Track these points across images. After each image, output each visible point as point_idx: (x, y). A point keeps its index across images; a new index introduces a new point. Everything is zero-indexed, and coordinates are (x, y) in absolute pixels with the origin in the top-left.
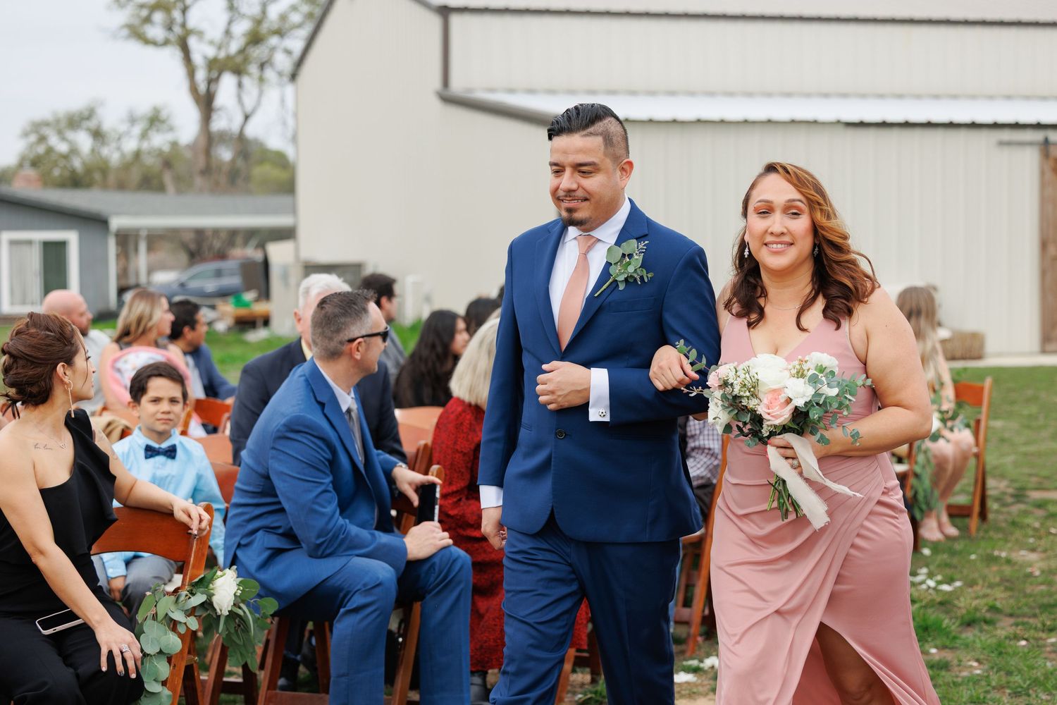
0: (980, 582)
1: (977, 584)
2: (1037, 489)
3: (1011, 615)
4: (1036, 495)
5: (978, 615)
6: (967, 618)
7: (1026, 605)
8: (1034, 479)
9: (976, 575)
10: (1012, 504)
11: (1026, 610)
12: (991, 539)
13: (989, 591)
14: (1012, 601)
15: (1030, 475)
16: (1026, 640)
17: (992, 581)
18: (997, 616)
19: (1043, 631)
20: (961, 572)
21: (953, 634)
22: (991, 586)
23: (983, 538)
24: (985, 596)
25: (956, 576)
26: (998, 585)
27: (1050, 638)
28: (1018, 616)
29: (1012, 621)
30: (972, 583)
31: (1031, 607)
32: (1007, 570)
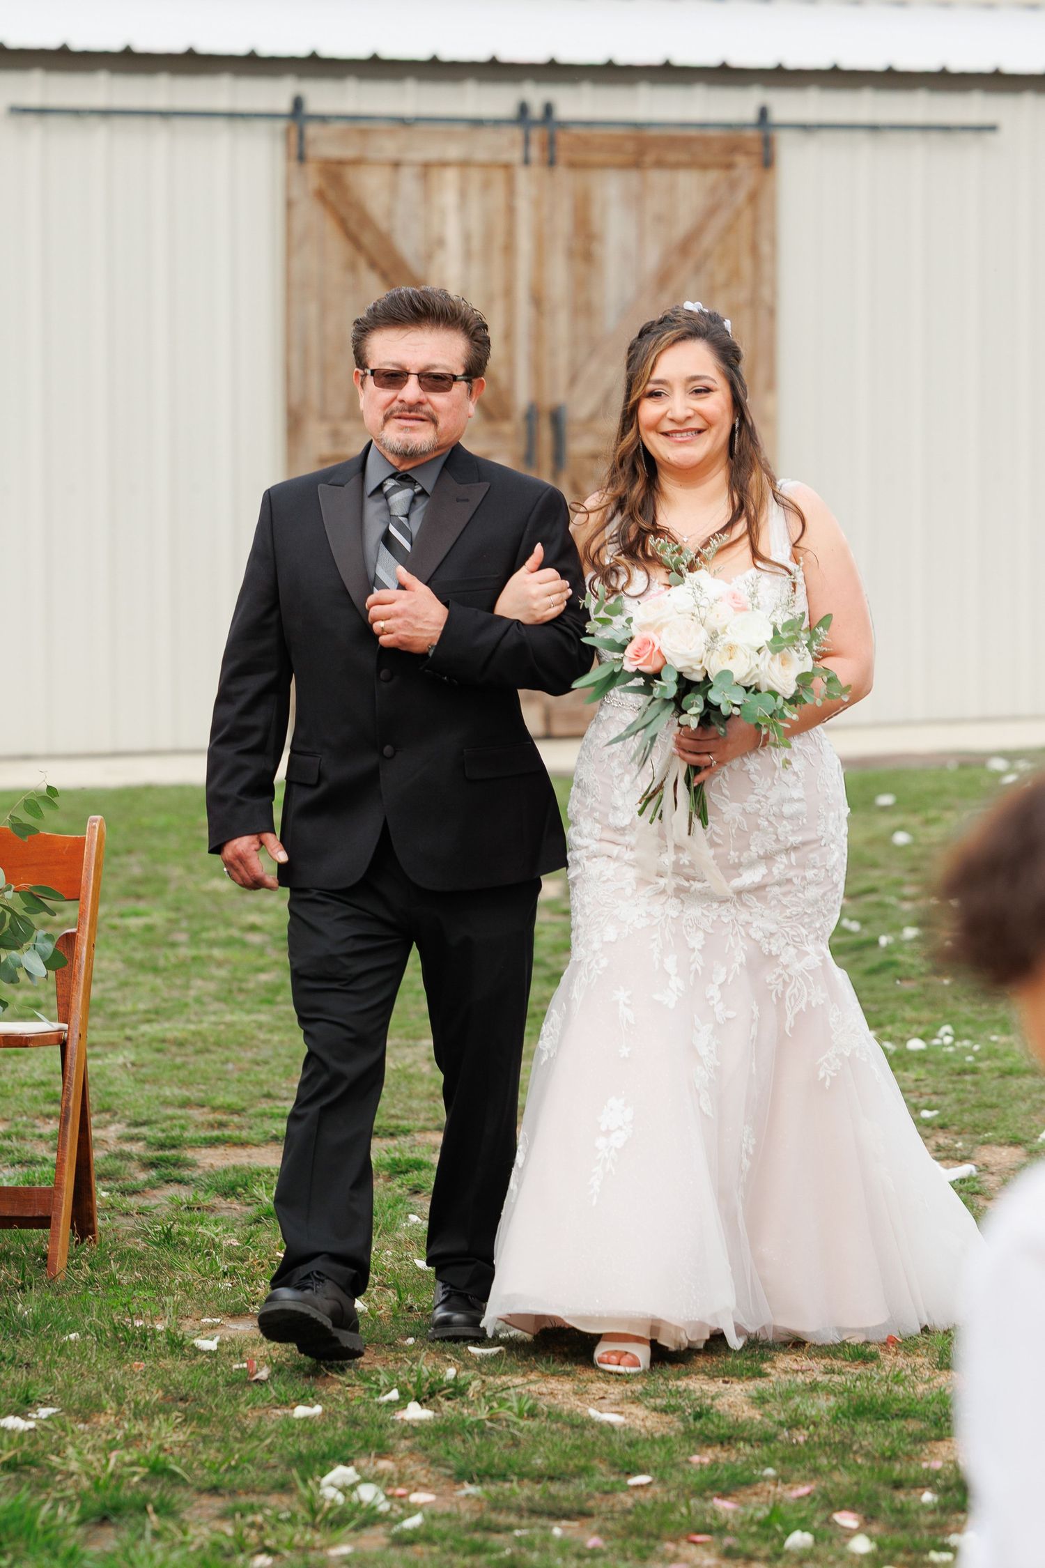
0: (111, 1406)
1: (100, 1409)
2: (212, 1143)
3: (214, 1490)
4: (212, 1160)
5: (125, 1493)
6: (94, 1504)
7: (251, 1461)
8: (197, 1114)
9: (92, 1385)
10: (151, 1185)
11: (252, 1473)
12: (113, 1283)
13: (141, 1427)
14: (210, 1454)
15: (186, 1104)
16: (268, 1551)
17: (144, 1398)
18: (181, 1495)
19: (315, 1527)
20: (49, 1381)
21: (70, 1543)
22: (144, 1413)
23: (90, 1282)
24: (131, 1441)
25: (39, 1391)
26: (162, 1409)
27: (333, 1544)
28: (233, 1493)
29: (218, 1503)
30: (87, 1409)
31: (264, 1467)
32: (178, 1368)
